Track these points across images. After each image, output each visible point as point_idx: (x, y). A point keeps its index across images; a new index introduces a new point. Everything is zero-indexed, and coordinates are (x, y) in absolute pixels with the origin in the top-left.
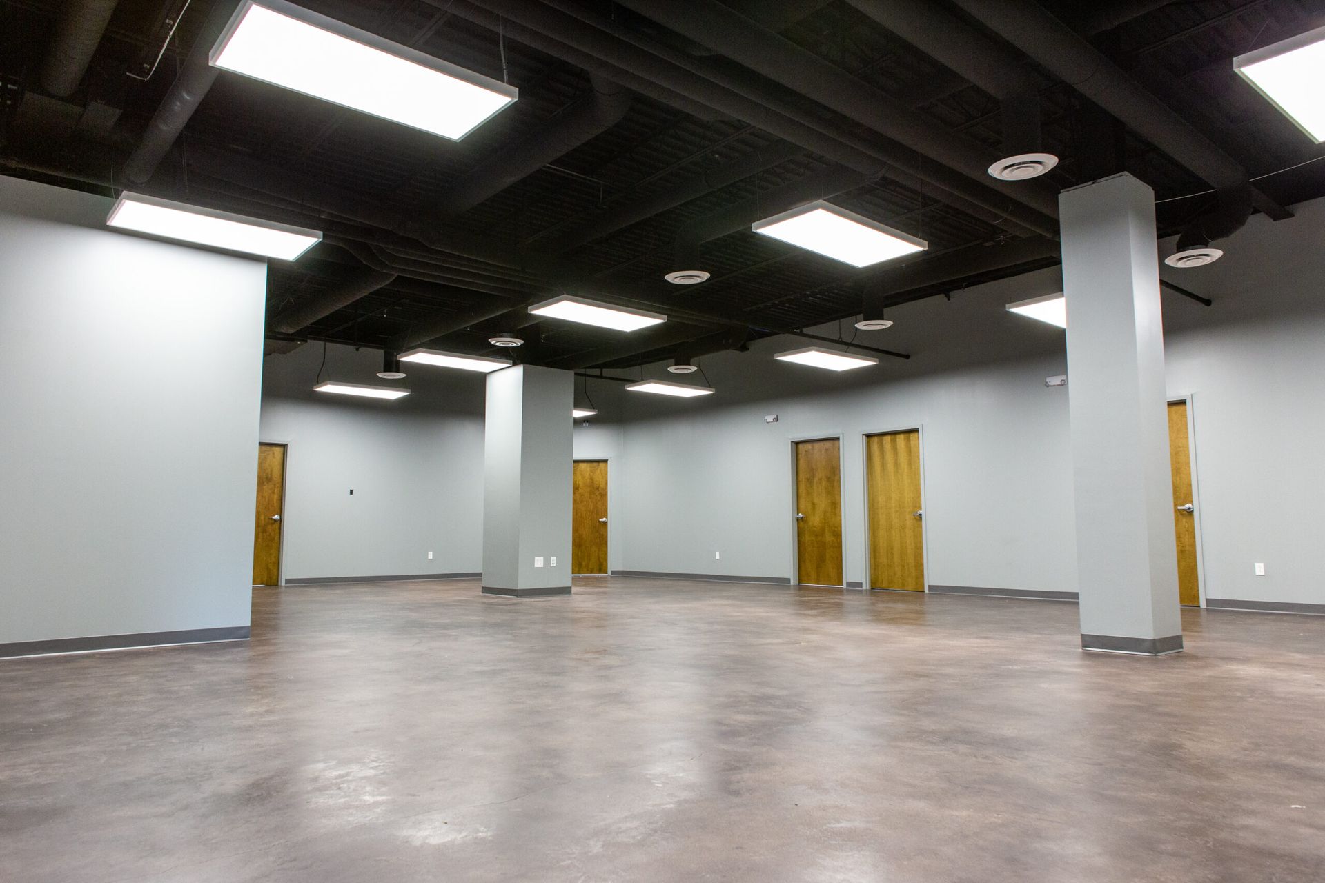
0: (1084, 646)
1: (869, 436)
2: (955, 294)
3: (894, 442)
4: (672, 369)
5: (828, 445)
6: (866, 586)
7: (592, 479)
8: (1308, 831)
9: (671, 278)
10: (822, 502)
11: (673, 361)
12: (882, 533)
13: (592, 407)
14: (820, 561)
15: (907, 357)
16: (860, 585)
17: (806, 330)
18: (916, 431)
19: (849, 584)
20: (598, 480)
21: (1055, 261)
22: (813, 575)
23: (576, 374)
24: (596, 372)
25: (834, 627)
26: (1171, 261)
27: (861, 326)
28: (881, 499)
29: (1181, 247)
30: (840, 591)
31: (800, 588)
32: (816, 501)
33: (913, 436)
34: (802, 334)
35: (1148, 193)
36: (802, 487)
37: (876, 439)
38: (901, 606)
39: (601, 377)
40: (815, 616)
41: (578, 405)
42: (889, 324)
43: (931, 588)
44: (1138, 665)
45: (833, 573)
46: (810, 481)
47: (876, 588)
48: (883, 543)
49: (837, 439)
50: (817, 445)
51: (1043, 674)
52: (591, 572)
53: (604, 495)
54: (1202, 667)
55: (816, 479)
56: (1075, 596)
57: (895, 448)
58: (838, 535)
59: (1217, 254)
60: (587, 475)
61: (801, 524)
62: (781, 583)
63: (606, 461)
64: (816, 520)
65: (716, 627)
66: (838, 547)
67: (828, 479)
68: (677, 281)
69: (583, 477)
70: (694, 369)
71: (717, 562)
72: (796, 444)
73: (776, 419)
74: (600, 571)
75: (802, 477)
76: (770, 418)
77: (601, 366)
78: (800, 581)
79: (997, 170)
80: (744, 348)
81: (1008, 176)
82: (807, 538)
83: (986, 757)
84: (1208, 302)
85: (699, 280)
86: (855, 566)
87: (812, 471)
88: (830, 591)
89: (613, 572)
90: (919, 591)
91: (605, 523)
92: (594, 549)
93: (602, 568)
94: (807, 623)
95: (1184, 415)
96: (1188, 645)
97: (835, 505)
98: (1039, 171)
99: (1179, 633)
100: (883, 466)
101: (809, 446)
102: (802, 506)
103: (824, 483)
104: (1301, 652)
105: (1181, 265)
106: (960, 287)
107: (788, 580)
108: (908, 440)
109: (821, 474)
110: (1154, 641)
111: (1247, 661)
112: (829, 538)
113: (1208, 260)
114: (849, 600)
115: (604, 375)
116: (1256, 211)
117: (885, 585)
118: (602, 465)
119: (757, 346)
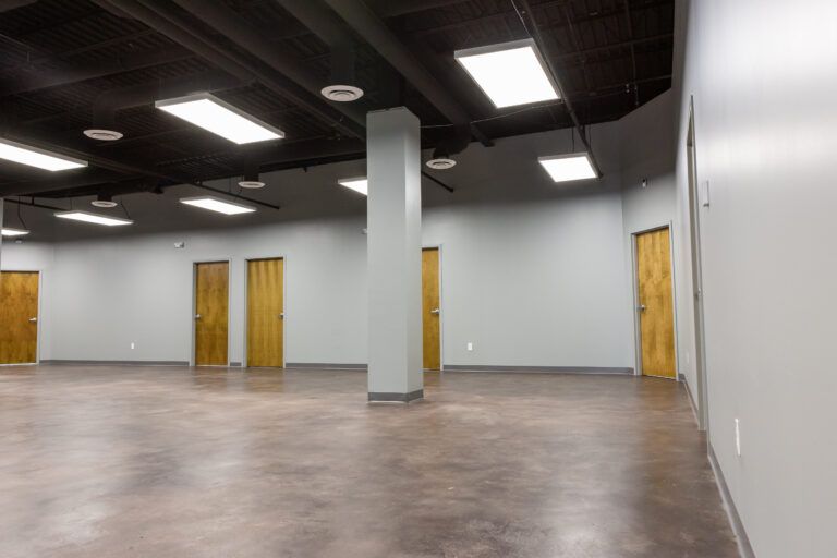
0: (370, 400)
1: (250, 261)
2: (310, 169)
3: (267, 266)
4: (95, 203)
5: (221, 266)
6: (244, 365)
7: (24, 287)
8: (452, 502)
9: (89, 133)
10: (214, 306)
11: (96, 196)
12: (256, 329)
13: (25, 229)
14: (212, 347)
15: (277, 208)
16: (239, 364)
17: (204, 183)
18: (281, 259)
19: (231, 364)
20: (30, 287)
21: (363, 156)
22: (206, 359)
23: (5, 200)
24: (29, 200)
25: (213, 397)
26: (430, 164)
27: (242, 184)
28: (257, 305)
29: (436, 156)
30: (225, 370)
31: (196, 368)
32: (210, 305)
33: (279, 262)
34: (201, 186)
35: (416, 122)
36: (201, 294)
37: (254, 264)
38: (265, 379)
39: (33, 204)
40: (200, 389)
41: (7, 225)
42: (262, 185)
43: (288, 365)
44: (397, 410)
45: (221, 357)
46: (206, 291)
47: (252, 366)
48: (256, 336)
49: (227, 262)
50: (212, 266)
51: (341, 420)
52: (21, 361)
53: (34, 300)
54: (429, 408)
55: (211, 290)
56: (366, 366)
57: (267, 270)
58: (225, 330)
59: (453, 163)
60: (19, 284)
61: (199, 323)
62: (182, 365)
63: (38, 272)
64: (209, 320)
65: (120, 402)
66: (225, 338)
67: (219, 290)
68: (94, 137)
69: (15, 284)
70: (115, 204)
71: (132, 351)
72: (197, 264)
73: (183, 246)
74: (29, 361)
75: (201, 288)
76: (177, 245)
77: (33, 196)
78: (197, 363)
79: (326, 92)
80: (159, 191)
81: (333, 97)
82: (203, 332)
83: (288, 482)
84: (452, 190)
85: (113, 138)
86: (237, 351)
87: (208, 285)
88: (218, 370)
89: (41, 362)
90: (280, 367)
91: (35, 323)
92: (24, 343)
93: (31, 357)
94: (194, 395)
95: (437, 256)
96: (426, 394)
97: (224, 309)
98: (351, 98)
99: (421, 387)
100: (259, 282)
101: (206, 266)
102: (200, 309)
103: (216, 293)
104: (481, 394)
105: (435, 167)
106: (314, 165)
107: (188, 363)
108: (276, 265)
109: (215, 286)
110: (407, 394)
111: (454, 402)
112: (218, 332)
113: (447, 166)
114: (231, 376)
115: (36, 202)
116: (474, 140)
117: (257, 364)
118: (33, 275)
119: (168, 190)
